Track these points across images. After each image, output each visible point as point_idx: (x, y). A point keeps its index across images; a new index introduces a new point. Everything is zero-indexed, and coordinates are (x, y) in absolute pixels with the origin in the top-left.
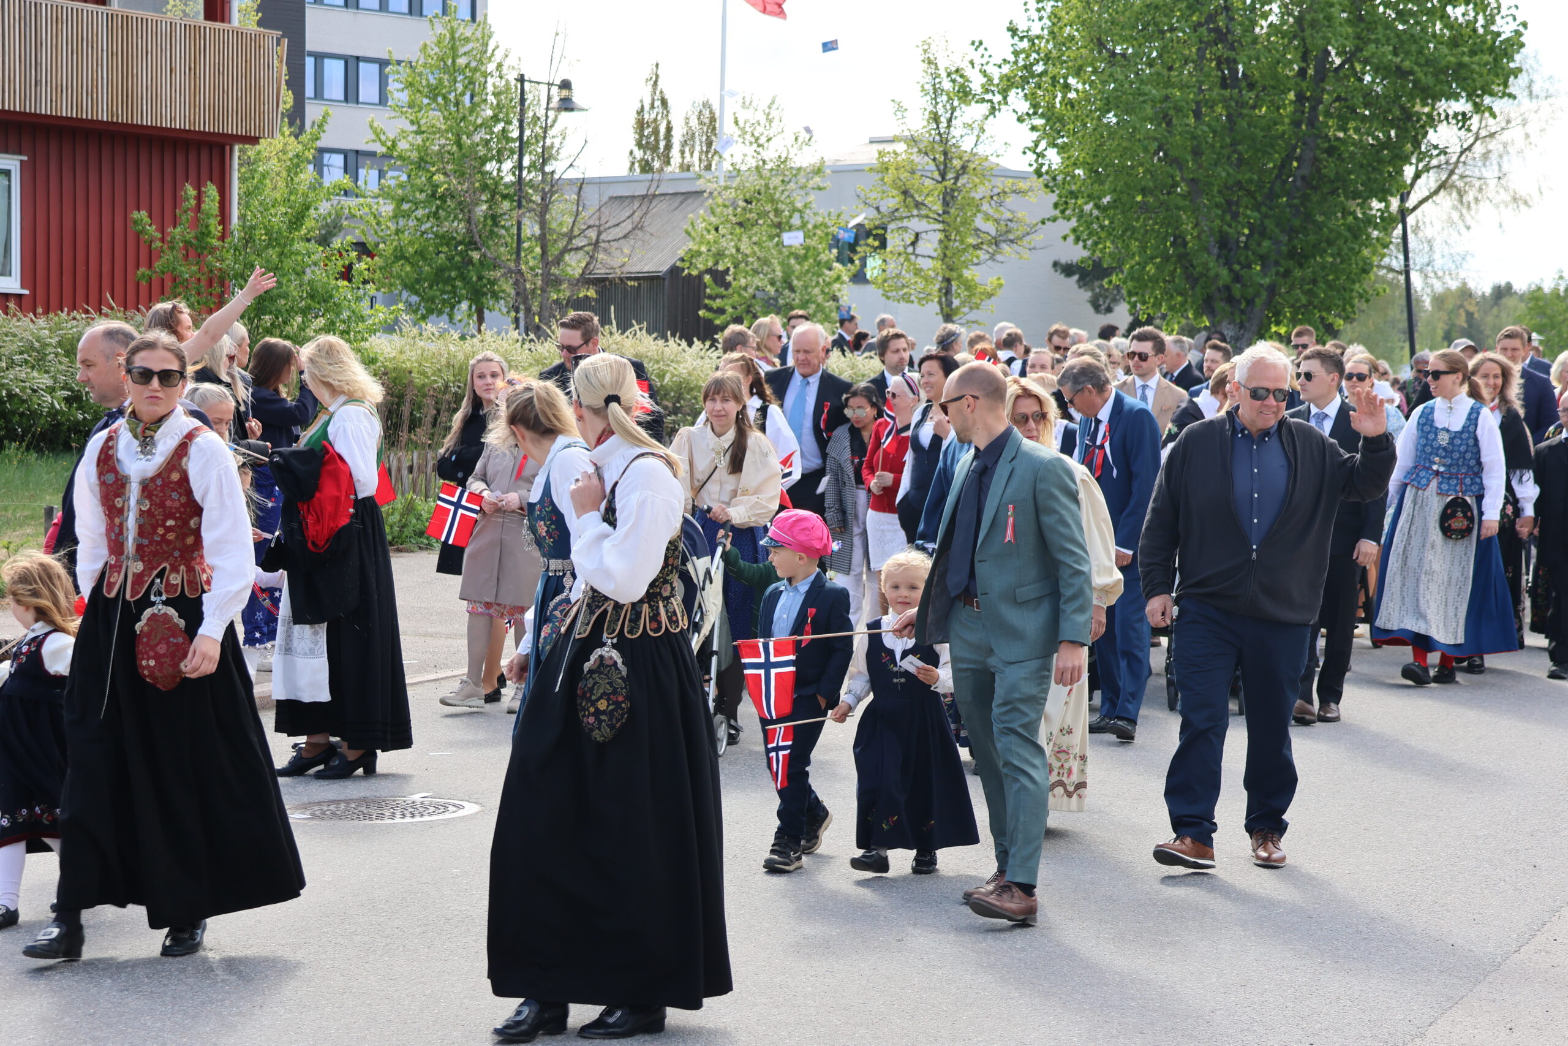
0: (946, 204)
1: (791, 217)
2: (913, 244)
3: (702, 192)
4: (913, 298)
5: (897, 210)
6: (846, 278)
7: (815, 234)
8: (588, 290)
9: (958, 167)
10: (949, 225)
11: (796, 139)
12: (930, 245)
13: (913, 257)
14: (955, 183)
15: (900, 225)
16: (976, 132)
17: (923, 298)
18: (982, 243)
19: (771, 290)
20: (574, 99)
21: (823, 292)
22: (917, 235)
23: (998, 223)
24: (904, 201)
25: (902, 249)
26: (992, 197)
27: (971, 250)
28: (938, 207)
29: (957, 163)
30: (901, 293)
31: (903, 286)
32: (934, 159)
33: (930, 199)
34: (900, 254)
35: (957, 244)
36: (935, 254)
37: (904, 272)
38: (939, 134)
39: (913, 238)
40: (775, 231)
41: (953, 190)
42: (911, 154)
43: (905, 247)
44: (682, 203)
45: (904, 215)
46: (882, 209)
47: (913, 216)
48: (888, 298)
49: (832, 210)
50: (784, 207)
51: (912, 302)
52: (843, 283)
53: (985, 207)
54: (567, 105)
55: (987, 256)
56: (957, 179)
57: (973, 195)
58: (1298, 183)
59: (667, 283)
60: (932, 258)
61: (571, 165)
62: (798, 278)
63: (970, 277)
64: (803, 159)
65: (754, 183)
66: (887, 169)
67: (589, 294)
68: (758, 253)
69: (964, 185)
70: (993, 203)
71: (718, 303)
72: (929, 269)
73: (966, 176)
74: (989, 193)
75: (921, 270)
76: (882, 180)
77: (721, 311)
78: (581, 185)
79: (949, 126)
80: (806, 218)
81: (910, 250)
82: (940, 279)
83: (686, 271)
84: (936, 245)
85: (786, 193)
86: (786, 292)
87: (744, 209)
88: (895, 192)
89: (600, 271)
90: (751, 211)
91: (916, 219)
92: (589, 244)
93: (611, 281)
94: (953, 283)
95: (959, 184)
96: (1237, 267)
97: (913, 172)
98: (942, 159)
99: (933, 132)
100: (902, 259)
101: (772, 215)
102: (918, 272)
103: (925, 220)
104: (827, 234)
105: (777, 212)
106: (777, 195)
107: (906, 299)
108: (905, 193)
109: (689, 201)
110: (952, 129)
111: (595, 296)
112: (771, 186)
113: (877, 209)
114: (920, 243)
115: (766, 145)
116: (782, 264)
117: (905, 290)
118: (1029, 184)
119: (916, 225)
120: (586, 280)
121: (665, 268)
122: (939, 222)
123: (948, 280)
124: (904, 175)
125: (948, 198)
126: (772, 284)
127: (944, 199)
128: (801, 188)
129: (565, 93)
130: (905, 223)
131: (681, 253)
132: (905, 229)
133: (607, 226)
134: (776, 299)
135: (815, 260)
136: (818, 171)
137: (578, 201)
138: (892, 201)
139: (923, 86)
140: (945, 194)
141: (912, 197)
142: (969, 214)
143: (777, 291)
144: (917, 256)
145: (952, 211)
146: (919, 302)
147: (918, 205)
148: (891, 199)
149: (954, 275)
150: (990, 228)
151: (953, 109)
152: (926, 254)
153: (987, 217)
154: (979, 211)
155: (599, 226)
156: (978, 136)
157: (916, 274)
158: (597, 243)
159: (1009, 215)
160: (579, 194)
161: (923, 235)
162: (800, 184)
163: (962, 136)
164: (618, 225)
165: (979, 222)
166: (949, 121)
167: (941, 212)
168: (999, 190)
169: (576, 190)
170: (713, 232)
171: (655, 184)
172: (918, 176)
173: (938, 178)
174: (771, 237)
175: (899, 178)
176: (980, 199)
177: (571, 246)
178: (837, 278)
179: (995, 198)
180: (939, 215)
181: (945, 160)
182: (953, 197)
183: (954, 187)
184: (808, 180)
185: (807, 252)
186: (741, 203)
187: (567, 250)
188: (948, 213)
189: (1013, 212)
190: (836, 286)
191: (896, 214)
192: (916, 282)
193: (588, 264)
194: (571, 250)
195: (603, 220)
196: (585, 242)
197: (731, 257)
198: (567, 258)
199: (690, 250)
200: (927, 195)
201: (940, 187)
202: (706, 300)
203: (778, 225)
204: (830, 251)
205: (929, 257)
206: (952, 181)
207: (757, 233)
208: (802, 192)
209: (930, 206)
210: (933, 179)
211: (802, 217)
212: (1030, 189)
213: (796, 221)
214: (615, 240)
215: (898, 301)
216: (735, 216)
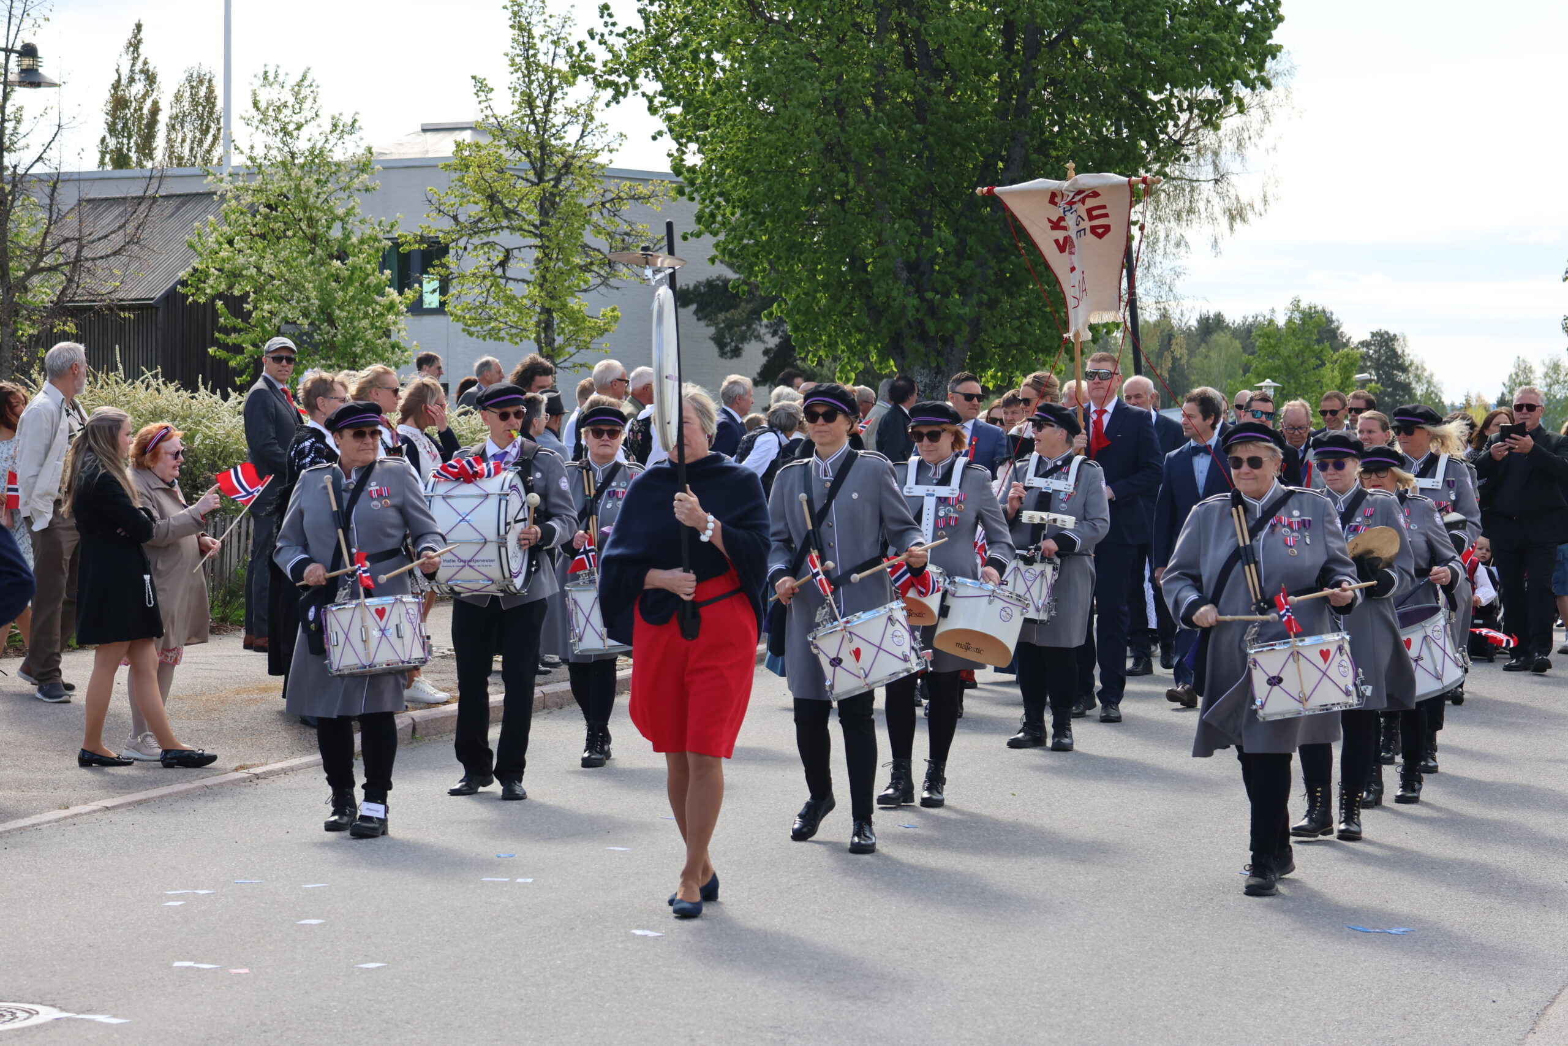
0: (543, 212)
1: (329, 228)
2: (503, 264)
3: (210, 194)
4: (503, 334)
5: (481, 219)
6: (403, 308)
7: (361, 251)
8: (65, 322)
9: (560, 164)
10: (549, 240)
11: (335, 126)
12: (523, 266)
13: (503, 281)
14: (555, 186)
15: (485, 240)
16: (582, 120)
17: (516, 335)
18: (592, 263)
19: (305, 323)
20: (41, 70)
21: (372, 325)
22: (508, 254)
23: (612, 238)
24: (491, 208)
25: (487, 271)
26: (603, 204)
27: (576, 273)
28: (535, 217)
29: (558, 160)
30: (486, 328)
31: (490, 318)
32: (528, 155)
33: (524, 205)
34: (484, 277)
35: (560, 264)
36: (531, 278)
37: (491, 300)
38: (535, 122)
39: (501, 257)
40: (308, 246)
41: (553, 195)
42: (499, 147)
43: (492, 268)
44: (178, 208)
45: (490, 226)
46: (461, 218)
47: (502, 228)
48: (471, 334)
49: (383, 219)
50: (320, 214)
51: (503, 339)
52: (397, 314)
53: (596, 217)
54: (31, 78)
55: (599, 281)
56: (558, 180)
57: (580, 201)
59: (161, 312)
60: (528, 282)
61: (40, 158)
62: (340, 307)
63: (576, 307)
64: (342, 152)
65: (279, 184)
66: (467, 167)
67: (67, 328)
68: (287, 276)
69: (567, 189)
70: (605, 211)
71: (233, 338)
72: (524, 297)
73: (570, 177)
74: (600, 199)
75: (514, 298)
76: (461, 180)
77: (238, 349)
78: (56, 182)
79: (547, 111)
80: (349, 227)
81: (499, 271)
82: (538, 310)
83: (191, 299)
84: (532, 266)
85: (323, 197)
86: (325, 326)
87: (267, 217)
88: (477, 196)
89: (81, 297)
90: (276, 219)
91: (507, 232)
92: (67, 264)
93: (98, 312)
94: (554, 314)
95: (561, 187)
96: (929, 295)
97: (501, 171)
98: (538, 155)
99: (526, 119)
100: (488, 283)
101: (303, 225)
102: (510, 300)
103: (518, 233)
104: (377, 250)
105: (312, 222)
106: (312, 200)
108: (492, 198)
109: (189, 206)
110: (551, 115)
111: (74, 331)
112: (303, 188)
113: (455, 218)
114: (512, 264)
115: (295, 133)
116: (320, 289)
117: (492, 324)
118: (651, 187)
119: (506, 239)
120: (61, 309)
121: (158, 294)
122: (536, 235)
123: (548, 311)
124: (490, 174)
125: (547, 205)
126: (306, 315)
127: (542, 205)
128: (343, 189)
129: (27, 62)
130: (493, 237)
131: (182, 274)
132: (491, 245)
133: (91, 238)
134: (310, 335)
135: (362, 284)
136: (363, 166)
137: (51, 206)
138: (475, 208)
139: (513, 60)
140: (543, 199)
141: (500, 202)
142: (576, 225)
143: (310, 324)
144: (508, 279)
145: (552, 221)
146: (511, 339)
147: (508, 213)
148: (472, 206)
149: (557, 304)
150: (601, 243)
151: (552, 91)
152: (519, 276)
153: (598, 230)
154: (588, 222)
155: (79, 239)
156: (585, 125)
157: (506, 304)
158: (77, 261)
159: (626, 228)
160: (52, 196)
161: (516, 252)
162: (342, 185)
163: (564, 125)
164: (106, 236)
165: (588, 237)
166: (547, 106)
167: (537, 223)
168: (614, 196)
169: (48, 190)
170: (226, 246)
171: (155, 183)
172: (507, 176)
173: (536, 181)
174: (305, 254)
175: (483, 178)
176: (589, 207)
177: (42, 264)
178: (391, 307)
179: (608, 205)
180: (534, 225)
181: (542, 155)
182: (553, 204)
183: (555, 191)
184: (351, 179)
185: (352, 273)
186: (262, 209)
187: (35, 270)
188: (548, 224)
189: (630, 224)
190: (391, 317)
191: (480, 225)
192: (507, 313)
193: (65, 289)
194: (42, 270)
195: (86, 231)
196: (61, 260)
197: (252, 277)
198: (35, 280)
199: (195, 270)
200: (520, 200)
201: (537, 190)
202: (217, 335)
203: (313, 239)
204: (382, 273)
205: (524, 281)
206: (552, 183)
207: (284, 248)
208: (343, 195)
209: (524, 214)
210: (527, 180)
211: (344, 228)
212: (653, 194)
213: (336, 233)
214: (102, 258)
215: (484, 339)
216: (255, 226)
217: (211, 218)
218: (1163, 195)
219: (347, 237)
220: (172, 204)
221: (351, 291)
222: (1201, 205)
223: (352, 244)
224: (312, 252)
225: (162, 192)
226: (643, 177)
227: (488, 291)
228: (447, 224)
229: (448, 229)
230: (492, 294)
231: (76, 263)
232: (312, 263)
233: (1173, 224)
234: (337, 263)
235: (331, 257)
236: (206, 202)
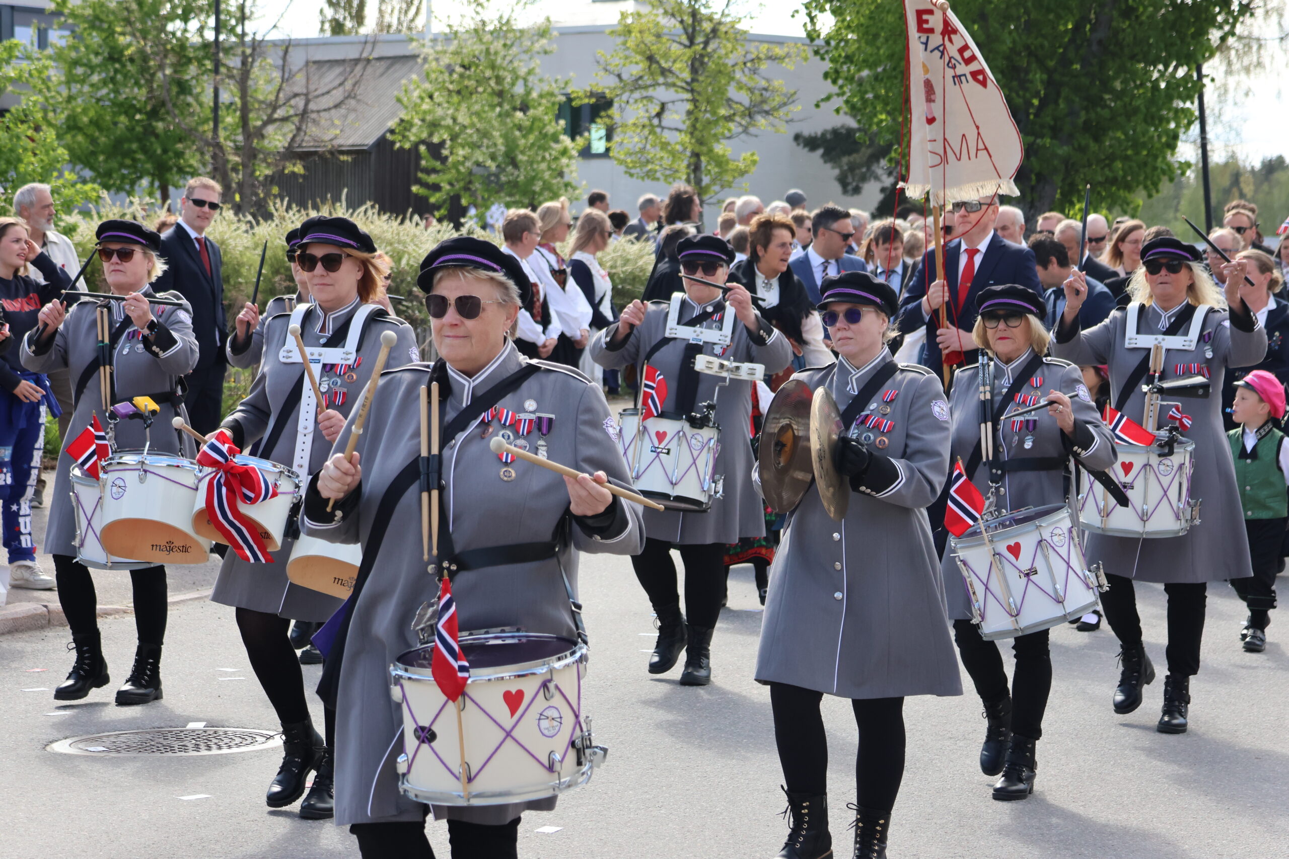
0: (694, 70)
1: (513, 84)
2: (659, 115)
3: (414, 57)
4: (658, 175)
5: (641, 78)
6: (575, 153)
7: (540, 104)
8: (294, 165)
9: (708, 30)
10: (698, 95)
12: (677, 116)
13: (658, 130)
14: (704, 48)
15: (645, 93)
17: (669, 176)
18: (734, 114)
19: (492, 166)
21: (549, 168)
22: (663, 106)
23: (752, 93)
24: (650, 67)
25: (646, 122)
26: (745, 64)
27: (721, 122)
28: (687, 75)
29: (707, 26)
30: (645, 170)
31: (648, 162)
32: (682, 22)
33: (677, 65)
34: (644, 126)
35: (708, 115)
36: (683, 127)
37: (648, 147)
39: (658, 109)
40: (496, 100)
41: (702, 56)
42: (657, 15)
43: (650, 119)
44: (388, 68)
45: (649, 82)
46: (625, 76)
47: (659, 84)
48: (631, 175)
49: (559, 77)
50: (506, 73)
51: (658, 179)
52: (570, 158)
53: (738, 75)
55: (740, 129)
56: (706, 43)
57: (724, 61)
58: (1095, 48)
59: (373, 157)
60: (680, 131)
61: (275, 26)
62: (523, 152)
63: (721, 152)
64: (527, 19)
65: (472, 47)
66: (630, 32)
67: (296, 170)
68: (478, 125)
69: (714, 51)
71: (433, 178)
72: (677, 143)
73: (717, 40)
74: (742, 59)
75: (668, 144)
77: (437, 188)
78: (287, 47)
80: (530, 84)
81: (656, 121)
82: (689, 154)
83: (398, 145)
84: (684, 116)
85: (508, 58)
86: (510, 169)
87: (462, 75)
88: (638, 58)
89: (307, 144)
90: (469, 78)
91: (663, 88)
92: (296, 115)
93: (321, 156)
94: (703, 159)
95: (709, 49)
97: (658, 36)
98: (690, 22)
100: (646, 131)
101: (492, 82)
102: (665, 146)
103: (672, 89)
104: (554, 104)
105: (499, 80)
106: (499, 60)
107: (650, 175)
108: (651, 59)
109: (397, 66)
111: (302, 171)
112: (492, 51)
113: (619, 76)
114: (667, 115)
116: (505, 136)
117: (650, 167)
118: (786, 50)
119: (661, 93)
120: (291, 154)
121: (370, 141)
122: (687, 90)
123: (697, 156)
124: (649, 38)
125: (697, 65)
126: (493, 157)
127: (693, 65)
128: (526, 52)
130: (651, 92)
131: (392, 123)
132: (649, 99)
133: (316, 94)
134: (497, 176)
135: (540, 132)
136: (543, 33)
137: (284, 66)
138: (636, 68)
140: (694, 60)
141: (658, 63)
142: (723, 82)
143: (497, 167)
144: (663, 128)
145: (701, 78)
146: (665, 179)
147: (664, 72)
148: (633, 66)
149: (704, 149)
150: (744, 98)
152: (673, 125)
153: (740, 85)
154: (731, 79)
155: (306, 95)
157: (662, 149)
159: (764, 84)
160: (284, 58)
161: (670, 106)
162: (524, 48)
164: (328, 92)
165: (732, 91)
168: (753, 56)
169: (281, 53)
170: (427, 100)
171: (369, 47)
172: (664, 39)
173: (687, 43)
174: (492, 107)
175: (643, 42)
176: (733, 66)
177: (276, 116)
178: (564, 152)
179: (749, 65)
180: (687, 83)
181: (694, 22)
182: (702, 63)
183: (703, 52)
184: (533, 43)
185: (533, 123)
186: (459, 69)
187: (270, 121)
188: (697, 81)
189: (768, 80)
190: (564, 161)
191: (640, 82)
192: (662, 158)
193: (294, 137)
194: (276, 120)
195: (312, 87)
196: (292, 112)
197: (448, 127)
198: (270, 129)
199: (402, 121)
200: (674, 61)
201: (689, 52)
202: (420, 175)
203: (500, 94)
204: (557, 122)
205: (677, 129)
206: (702, 46)
207: (476, 102)
208: (525, 57)
209: (678, 73)
210: (681, 43)
211: (526, 85)
212: (788, 55)
213: (519, 89)
214: (325, 110)
215: (643, 178)
216: (452, 82)
217: (414, 77)
218: (1233, 53)
219: (528, 93)
220: (383, 65)
221: (532, 138)
222: (1266, 60)
223: (533, 100)
224: (500, 105)
225: (375, 54)
226: (779, 41)
227: (646, 138)
228: (613, 81)
229: (613, 85)
230: (649, 142)
231: (304, 114)
232: (500, 115)
233: (1243, 76)
234: (519, 114)
235: (515, 109)
236: (411, 63)
